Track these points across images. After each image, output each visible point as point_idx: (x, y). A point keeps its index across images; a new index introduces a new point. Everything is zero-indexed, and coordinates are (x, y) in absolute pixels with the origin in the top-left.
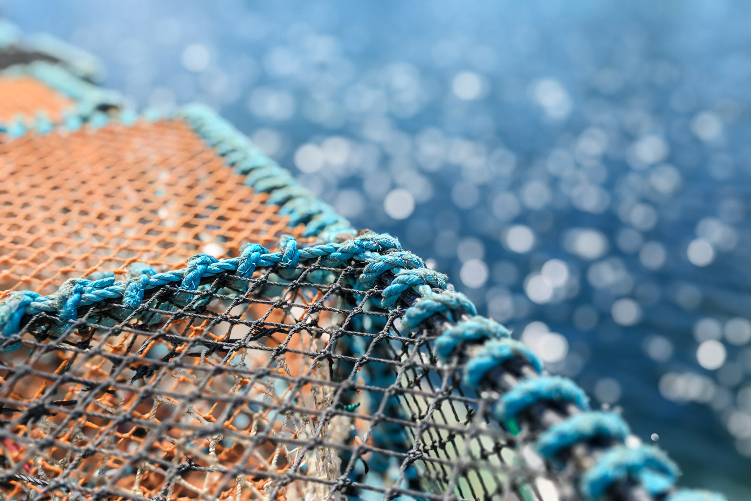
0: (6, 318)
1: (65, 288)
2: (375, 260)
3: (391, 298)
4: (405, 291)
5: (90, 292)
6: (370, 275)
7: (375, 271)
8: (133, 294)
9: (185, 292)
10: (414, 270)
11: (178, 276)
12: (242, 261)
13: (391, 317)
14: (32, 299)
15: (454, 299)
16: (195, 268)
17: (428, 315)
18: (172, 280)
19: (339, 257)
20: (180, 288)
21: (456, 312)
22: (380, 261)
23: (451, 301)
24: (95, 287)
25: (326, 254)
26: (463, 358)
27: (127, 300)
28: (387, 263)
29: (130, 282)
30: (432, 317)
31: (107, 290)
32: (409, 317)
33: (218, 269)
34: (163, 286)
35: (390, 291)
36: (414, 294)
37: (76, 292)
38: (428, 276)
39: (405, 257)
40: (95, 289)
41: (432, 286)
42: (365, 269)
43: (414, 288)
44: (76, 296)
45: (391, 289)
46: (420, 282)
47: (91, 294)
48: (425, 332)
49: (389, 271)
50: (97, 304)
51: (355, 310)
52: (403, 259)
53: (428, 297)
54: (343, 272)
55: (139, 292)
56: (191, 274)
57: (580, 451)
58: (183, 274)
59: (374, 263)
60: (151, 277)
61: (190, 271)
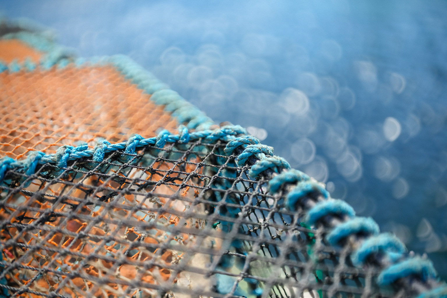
0: (28, 165)
1: (60, 150)
2: (233, 140)
3: (243, 160)
4: (251, 156)
5: (74, 153)
6: (230, 148)
7: (233, 146)
8: (99, 154)
9: (127, 155)
10: (255, 145)
11: (123, 146)
12: (158, 139)
13: (243, 170)
14: (42, 156)
15: (279, 161)
16: (133, 142)
17: (264, 169)
18: (120, 148)
19: (212, 138)
20: (125, 153)
21: (280, 168)
22: (236, 140)
23: (277, 161)
24: (77, 150)
25: (204, 136)
26: (285, 192)
27: (95, 157)
28: (240, 141)
29: (97, 148)
30: (266, 170)
31: (84, 152)
32: (254, 170)
33: (145, 143)
34: (115, 151)
35: (242, 156)
36: (255, 158)
37: (67, 152)
38: (264, 148)
39: (250, 138)
40: (77, 151)
41: (266, 154)
42: (227, 145)
43: (255, 155)
44: (67, 155)
45: (243, 155)
46: (259, 152)
47: (75, 154)
48: (263, 178)
49: (240, 146)
50: (78, 160)
51: (223, 166)
52: (249, 139)
53: (264, 160)
54: (215, 147)
55: (102, 153)
56: (131, 145)
57: (352, 239)
58: (126, 145)
59: (232, 142)
60: (108, 146)
61: (130, 143)
